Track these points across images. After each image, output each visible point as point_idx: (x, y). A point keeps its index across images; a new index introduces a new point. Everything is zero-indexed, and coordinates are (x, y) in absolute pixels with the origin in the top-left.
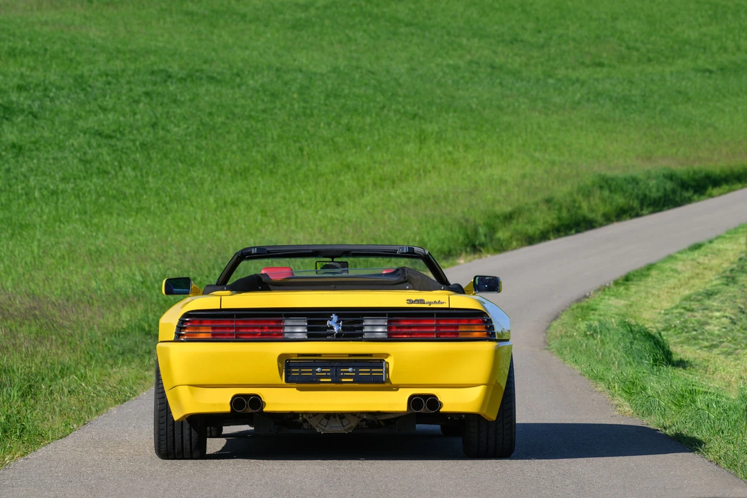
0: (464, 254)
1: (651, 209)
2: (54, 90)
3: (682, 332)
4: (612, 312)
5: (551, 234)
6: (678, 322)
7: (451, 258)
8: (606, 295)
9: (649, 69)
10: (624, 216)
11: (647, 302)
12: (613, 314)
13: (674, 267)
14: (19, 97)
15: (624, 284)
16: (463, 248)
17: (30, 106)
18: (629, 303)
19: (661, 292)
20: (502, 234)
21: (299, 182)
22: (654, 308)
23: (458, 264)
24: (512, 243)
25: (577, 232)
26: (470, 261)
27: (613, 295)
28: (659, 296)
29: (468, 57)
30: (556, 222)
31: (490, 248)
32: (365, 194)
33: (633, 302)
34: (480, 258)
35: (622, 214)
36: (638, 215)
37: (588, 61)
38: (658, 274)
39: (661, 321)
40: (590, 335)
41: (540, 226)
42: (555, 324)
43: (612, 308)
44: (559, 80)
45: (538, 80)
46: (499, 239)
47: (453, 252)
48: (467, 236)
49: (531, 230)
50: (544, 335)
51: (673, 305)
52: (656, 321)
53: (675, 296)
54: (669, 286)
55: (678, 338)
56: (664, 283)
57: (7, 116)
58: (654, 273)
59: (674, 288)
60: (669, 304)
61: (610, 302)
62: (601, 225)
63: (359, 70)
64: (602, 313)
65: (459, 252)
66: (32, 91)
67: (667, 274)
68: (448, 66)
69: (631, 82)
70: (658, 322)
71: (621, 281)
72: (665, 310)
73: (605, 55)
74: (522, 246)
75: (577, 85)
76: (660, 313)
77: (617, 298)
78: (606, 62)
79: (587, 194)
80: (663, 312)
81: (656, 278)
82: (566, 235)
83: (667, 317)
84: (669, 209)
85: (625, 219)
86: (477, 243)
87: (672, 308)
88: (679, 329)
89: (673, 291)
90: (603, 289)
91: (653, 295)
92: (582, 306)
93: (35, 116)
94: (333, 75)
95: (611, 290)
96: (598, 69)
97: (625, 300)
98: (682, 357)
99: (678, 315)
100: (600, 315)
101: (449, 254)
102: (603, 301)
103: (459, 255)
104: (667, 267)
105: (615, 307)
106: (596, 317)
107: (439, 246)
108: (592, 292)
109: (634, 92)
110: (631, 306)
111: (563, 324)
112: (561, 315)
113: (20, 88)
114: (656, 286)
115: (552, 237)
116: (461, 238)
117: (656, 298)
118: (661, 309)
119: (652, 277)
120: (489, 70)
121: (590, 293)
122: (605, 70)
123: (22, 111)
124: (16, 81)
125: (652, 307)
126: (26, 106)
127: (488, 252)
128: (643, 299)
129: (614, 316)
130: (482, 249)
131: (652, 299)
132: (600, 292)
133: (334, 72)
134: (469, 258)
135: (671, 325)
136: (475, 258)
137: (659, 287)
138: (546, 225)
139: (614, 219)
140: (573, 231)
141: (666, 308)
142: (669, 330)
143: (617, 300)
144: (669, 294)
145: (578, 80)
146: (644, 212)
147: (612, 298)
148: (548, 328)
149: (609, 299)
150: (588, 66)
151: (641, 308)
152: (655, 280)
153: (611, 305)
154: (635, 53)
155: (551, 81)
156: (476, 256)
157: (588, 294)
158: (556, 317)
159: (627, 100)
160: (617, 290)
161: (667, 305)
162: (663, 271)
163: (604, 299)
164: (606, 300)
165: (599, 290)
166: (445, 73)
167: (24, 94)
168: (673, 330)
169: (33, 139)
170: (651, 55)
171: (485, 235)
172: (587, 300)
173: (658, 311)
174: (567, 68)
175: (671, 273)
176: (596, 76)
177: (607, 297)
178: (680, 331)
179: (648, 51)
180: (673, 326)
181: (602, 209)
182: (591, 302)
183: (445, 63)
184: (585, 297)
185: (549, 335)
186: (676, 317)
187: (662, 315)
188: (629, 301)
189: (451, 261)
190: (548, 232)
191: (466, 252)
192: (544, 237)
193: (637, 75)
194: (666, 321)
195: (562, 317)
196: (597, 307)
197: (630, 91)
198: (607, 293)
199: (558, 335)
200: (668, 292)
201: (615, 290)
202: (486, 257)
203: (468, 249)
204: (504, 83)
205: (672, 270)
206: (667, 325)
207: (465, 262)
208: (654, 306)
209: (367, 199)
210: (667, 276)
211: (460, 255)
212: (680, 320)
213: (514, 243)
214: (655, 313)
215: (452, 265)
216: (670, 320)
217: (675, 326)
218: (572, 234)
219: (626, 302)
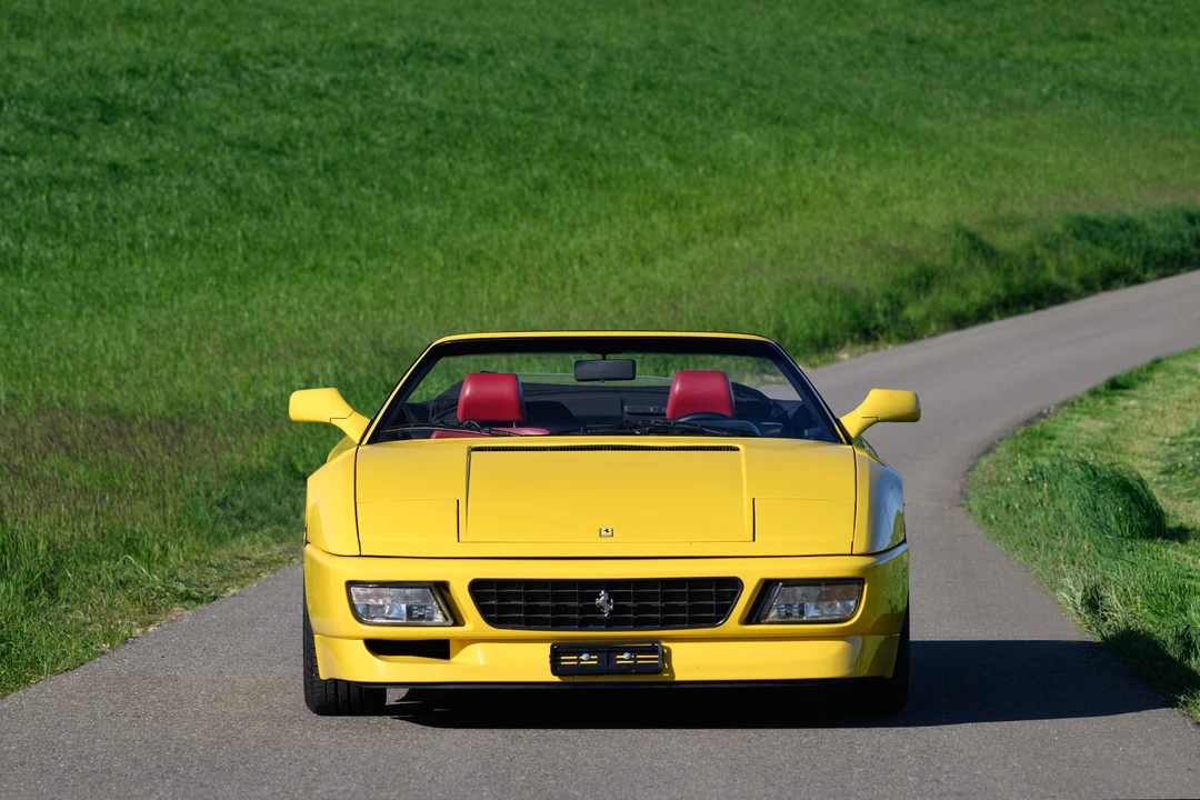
0: (848, 344)
1: (1160, 271)
2: (187, 76)
3: (1195, 476)
4: (1080, 441)
5: (994, 310)
6: (1191, 458)
7: (827, 350)
8: (1074, 412)
9: (1165, 44)
10: (1116, 282)
11: (1143, 424)
12: (1082, 444)
13: (1190, 365)
14: (131, 87)
15: (1106, 395)
16: (848, 334)
17: (146, 102)
18: (1113, 426)
19: (1167, 408)
20: (913, 312)
21: (583, 225)
22: (1155, 435)
23: (839, 360)
24: (929, 326)
25: (1038, 308)
26: (858, 355)
27: (1085, 413)
28: (1163, 415)
29: (872, 26)
30: (1002, 292)
31: (893, 333)
32: (690, 244)
33: (1120, 423)
34: (876, 349)
35: (1111, 279)
36: (1138, 281)
37: (1064, 31)
38: (1164, 378)
39: (1161, 457)
40: (1033, 482)
41: (977, 297)
42: (984, 461)
43: (1083, 435)
44: (1018, 61)
45: (983, 62)
46: (908, 321)
47: (832, 341)
48: (856, 316)
49: (961, 305)
50: (963, 480)
51: (1186, 430)
52: (1154, 457)
53: (1190, 415)
54: (1182, 397)
55: (1186, 487)
56: (1174, 393)
57: (106, 118)
58: (1158, 376)
59: (1190, 401)
60: (1180, 429)
61: (1080, 425)
62: (1078, 297)
63: (692, 46)
64: (1064, 442)
65: (841, 340)
66: (151, 78)
67: (1179, 377)
68: (839, 40)
69: (1134, 65)
70: (1158, 459)
71: (1103, 389)
72: (1172, 438)
73: (1092, 22)
74: (946, 330)
75: (1048, 71)
76: (1163, 443)
77: (1093, 417)
78: (1094, 33)
79: (1053, 245)
80: (1167, 441)
81: (1162, 385)
82: (1020, 312)
83: (1173, 449)
84: (1190, 270)
85: (1117, 288)
86: (871, 326)
87: (1184, 435)
88: (1190, 471)
89: (1188, 406)
90: (1070, 404)
91: (1155, 411)
92: (1033, 431)
93: (152, 119)
94: (649, 54)
95: (1084, 404)
96: (1082, 45)
97: (1106, 421)
98: (1184, 521)
99: (1191, 446)
100: (1061, 447)
101: (823, 345)
102: (1069, 423)
103: (840, 345)
104: (1180, 365)
105: (1087, 433)
106: (1052, 450)
107: (807, 331)
108: (1052, 407)
109: (1137, 82)
110: (1115, 431)
111: (998, 461)
112: (998, 446)
113: (132, 72)
114: (1160, 397)
115: (996, 317)
116: (845, 319)
117: (1159, 418)
118: (1165, 437)
119: (1154, 382)
120: (904, 45)
121: (1049, 409)
122: (1092, 46)
123: (134, 110)
124: (126, 62)
125: (1151, 433)
126: (139, 102)
127: (889, 340)
128: (1137, 420)
129: (1084, 447)
130: (879, 335)
131: (1152, 419)
132: (1065, 408)
133: (651, 47)
134: (856, 350)
135: (1177, 464)
136: (866, 352)
137: (1165, 399)
138: (987, 298)
139: (1099, 288)
140: (1031, 307)
141: (1174, 434)
142: (1173, 473)
143: (1093, 422)
144: (1181, 411)
145: (1047, 63)
146: (1148, 276)
147: (1084, 417)
148: (971, 469)
149: (1078, 420)
150: (1063, 40)
151: (1132, 434)
152: (1158, 387)
153: (1080, 430)
154: (1143, 20)
155: (1003, 63)
156: (870, 347)
157: (1045, 411)
158: (989, 450)
159: (1126, 94)
160: (1095, 405)
161: (1176, 429)
162: (1173, 373)
163: (1071, 419)
164: (1074, 422)
165: (1064, 404)
166: (831, 50)
167: (140, 82)
168: (1180, 473)
169: (147, 155)
170: (1168, 23)
171: (885, 314)
172: (1043, 420)
173: (1160, 439)
174: (1031, 43)
175: (1186, 377)
176: (1077, 56)
177: (1076, 416)
178: (1191, 475)
179: (1164, 16)
180: (1180, 465)
181: (1078, 269)
182: (1048, 424)
183: (832, 34)
184: (1041, 415)
185: (970, 480)
186: (1187, 450)
187: (1166, 447)
188: (1113, 422)
189: (826, 355)
190: (989, 308)
191: (853, 340)
192: (982, 316)
193: (1144, 54)
194: (1171, 456)
195: (998, 450)
196: (1057, 433)
197: (1132, 80)
198: (1077, 409)
199: (986, 480)
200: (1179, 408)
201: (1091, 405)
202: (886, 348)
203: (856, 336)
204: (927, 67)
205: (1188, 371)
206: (1169, 463)
207: (851, 357)
208: (1155, 431)
209: (692, 255)
210: (1179, 381)
211: (843, 345)
212: (1193, 455)
213: (933, 327)
214: (1154, 442)
215: (827, 362)
216: (1176, 455)
217: (1184, 466)
218: (1028, 312)
219: (1108, 425)
